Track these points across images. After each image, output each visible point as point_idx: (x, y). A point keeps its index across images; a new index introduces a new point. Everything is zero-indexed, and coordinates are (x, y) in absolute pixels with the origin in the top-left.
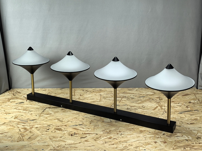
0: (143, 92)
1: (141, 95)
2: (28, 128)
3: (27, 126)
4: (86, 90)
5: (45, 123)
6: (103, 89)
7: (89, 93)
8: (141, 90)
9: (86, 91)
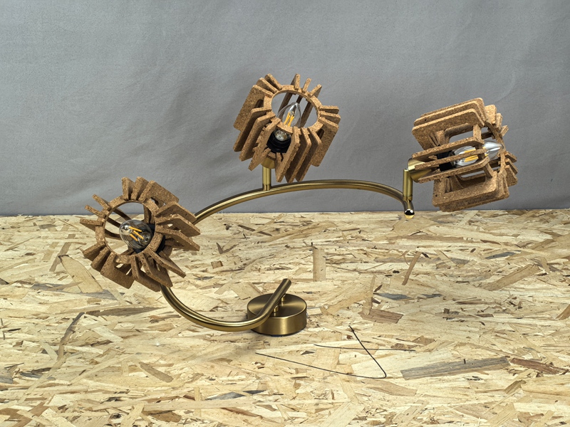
0: (503, 231)
1: (495, 248)
2: (24, 409)
3: (18, 400)
4: (241, 222)
5: (92, 384)
6: (316, 218)
7: (254, 238)
8: (491, 222)
9: (241, 226)
